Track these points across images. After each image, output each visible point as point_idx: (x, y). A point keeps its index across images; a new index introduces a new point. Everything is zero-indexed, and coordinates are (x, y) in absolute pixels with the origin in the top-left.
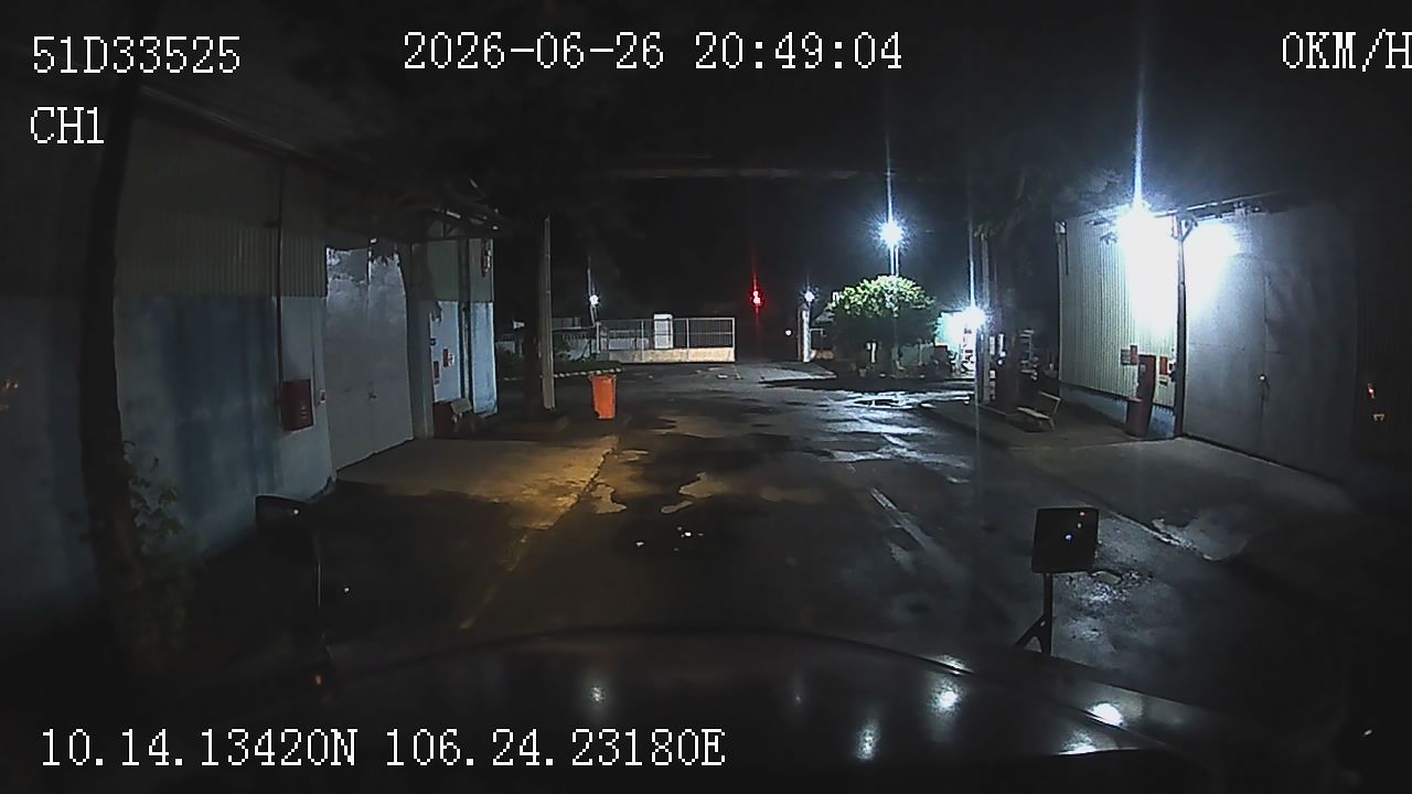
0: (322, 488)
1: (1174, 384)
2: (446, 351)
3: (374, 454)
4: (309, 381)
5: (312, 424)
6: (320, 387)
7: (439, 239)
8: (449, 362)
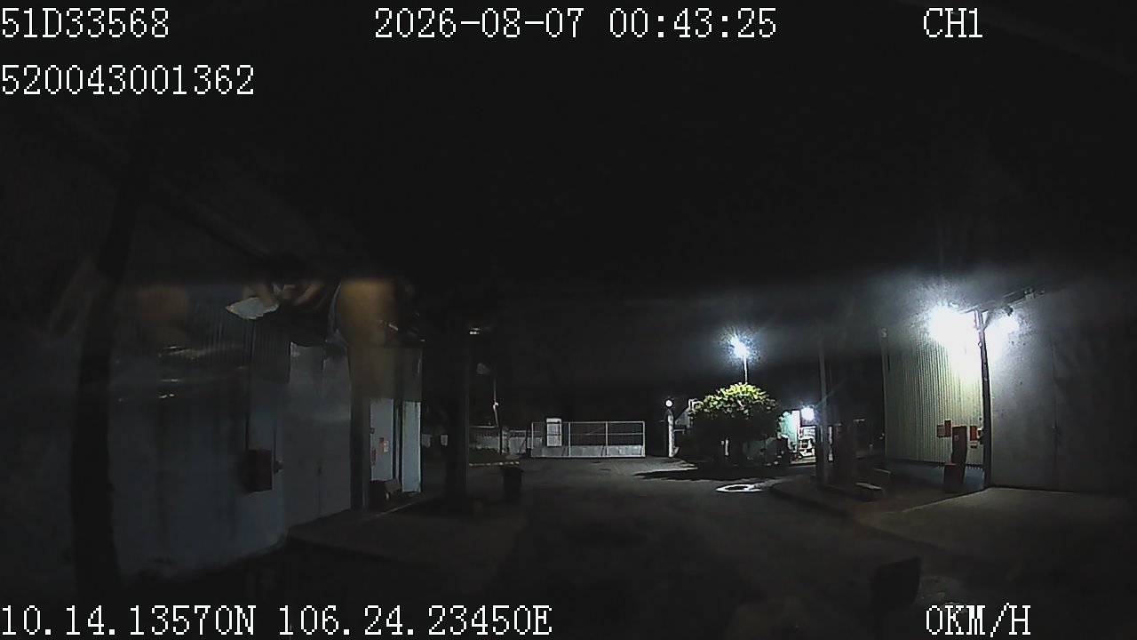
0: (275, 542)
1: (982, 446)
2: (382, 439)
3: (320, 518)
4: (271, 452)
5: (271, 488)
6: (279, 458)
8: (384, 449)
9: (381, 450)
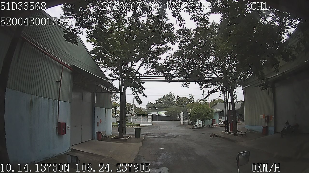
0: (67, 150)
2: (100, 120)
3: (82, 143)
4: (65, 123)
5: (65, 134)
6: (68, 125)
7: (101, 92)
8: (101, 122)
9: (100, 123)
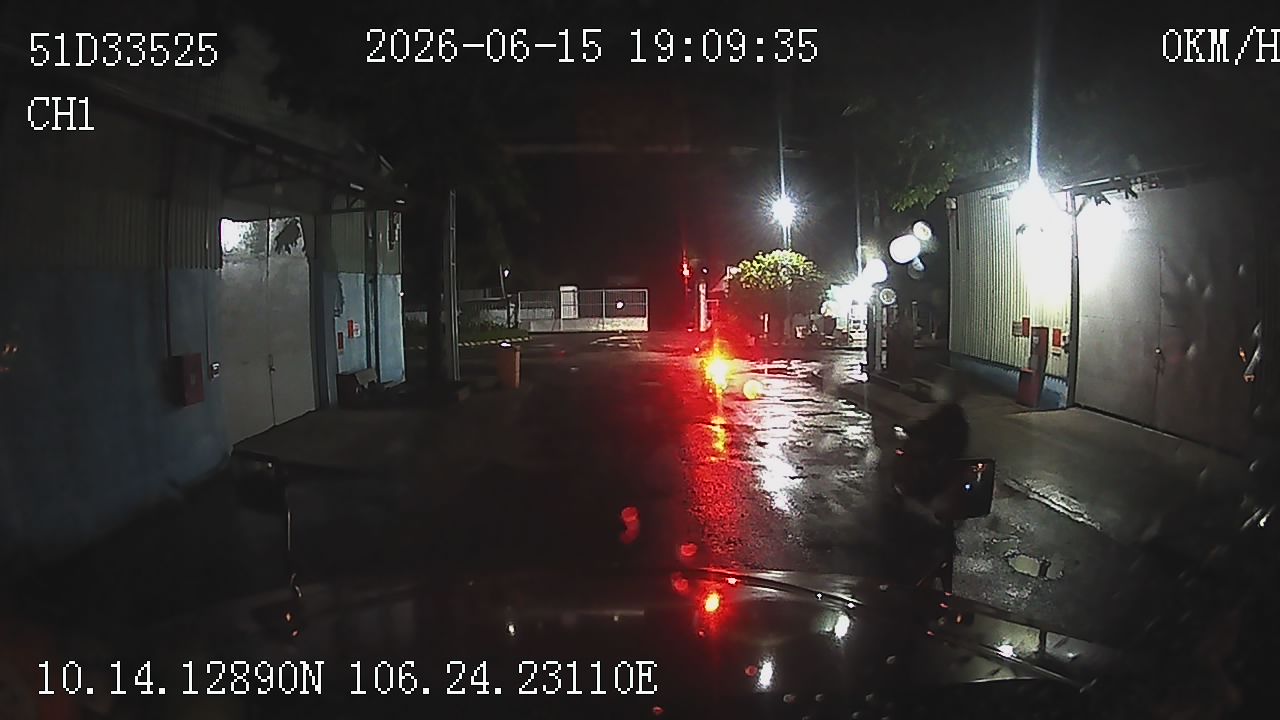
1: (1067, 355)
2: (351, 322)
5: (205, 400)
6: (213, 361)
7: (343, 211)
8: (354, 333)
9: (351, 334)
